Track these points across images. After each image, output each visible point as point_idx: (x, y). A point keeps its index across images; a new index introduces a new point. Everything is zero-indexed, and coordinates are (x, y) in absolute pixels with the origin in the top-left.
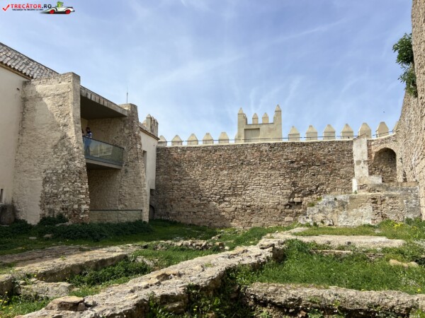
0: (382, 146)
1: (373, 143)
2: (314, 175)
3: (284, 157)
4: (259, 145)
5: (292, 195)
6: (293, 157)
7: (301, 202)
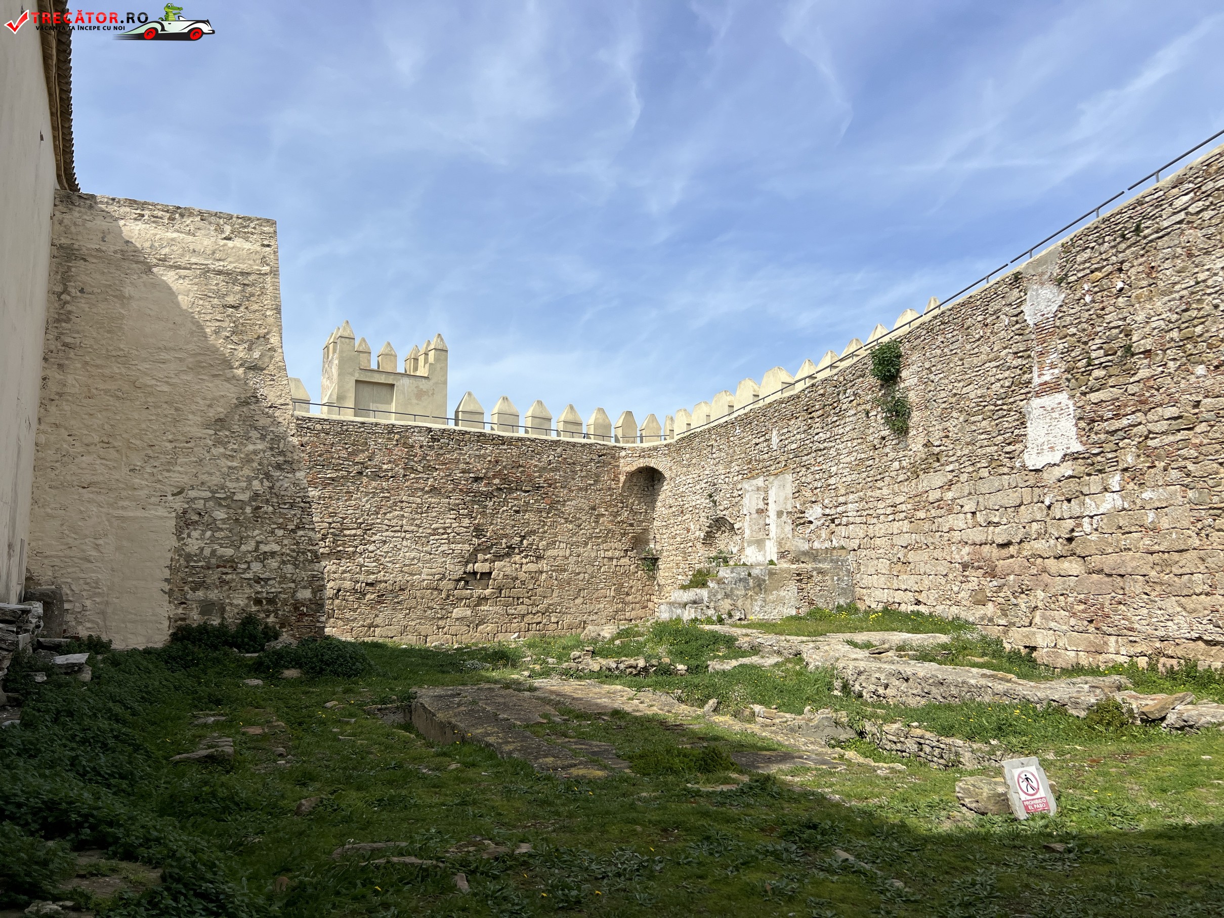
0: (641, 463)
1: (623, 453)
2: (517, 512)
3: (462, 466)
4: (407, 428)
5: (472, 558)
6: (480, 467)
7: (490, 573)
